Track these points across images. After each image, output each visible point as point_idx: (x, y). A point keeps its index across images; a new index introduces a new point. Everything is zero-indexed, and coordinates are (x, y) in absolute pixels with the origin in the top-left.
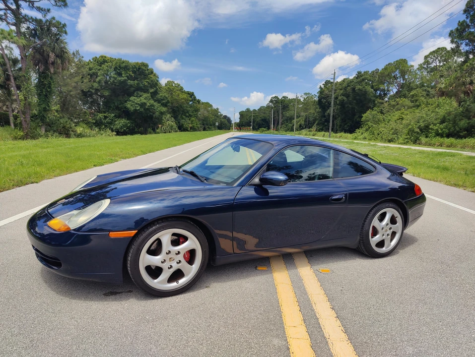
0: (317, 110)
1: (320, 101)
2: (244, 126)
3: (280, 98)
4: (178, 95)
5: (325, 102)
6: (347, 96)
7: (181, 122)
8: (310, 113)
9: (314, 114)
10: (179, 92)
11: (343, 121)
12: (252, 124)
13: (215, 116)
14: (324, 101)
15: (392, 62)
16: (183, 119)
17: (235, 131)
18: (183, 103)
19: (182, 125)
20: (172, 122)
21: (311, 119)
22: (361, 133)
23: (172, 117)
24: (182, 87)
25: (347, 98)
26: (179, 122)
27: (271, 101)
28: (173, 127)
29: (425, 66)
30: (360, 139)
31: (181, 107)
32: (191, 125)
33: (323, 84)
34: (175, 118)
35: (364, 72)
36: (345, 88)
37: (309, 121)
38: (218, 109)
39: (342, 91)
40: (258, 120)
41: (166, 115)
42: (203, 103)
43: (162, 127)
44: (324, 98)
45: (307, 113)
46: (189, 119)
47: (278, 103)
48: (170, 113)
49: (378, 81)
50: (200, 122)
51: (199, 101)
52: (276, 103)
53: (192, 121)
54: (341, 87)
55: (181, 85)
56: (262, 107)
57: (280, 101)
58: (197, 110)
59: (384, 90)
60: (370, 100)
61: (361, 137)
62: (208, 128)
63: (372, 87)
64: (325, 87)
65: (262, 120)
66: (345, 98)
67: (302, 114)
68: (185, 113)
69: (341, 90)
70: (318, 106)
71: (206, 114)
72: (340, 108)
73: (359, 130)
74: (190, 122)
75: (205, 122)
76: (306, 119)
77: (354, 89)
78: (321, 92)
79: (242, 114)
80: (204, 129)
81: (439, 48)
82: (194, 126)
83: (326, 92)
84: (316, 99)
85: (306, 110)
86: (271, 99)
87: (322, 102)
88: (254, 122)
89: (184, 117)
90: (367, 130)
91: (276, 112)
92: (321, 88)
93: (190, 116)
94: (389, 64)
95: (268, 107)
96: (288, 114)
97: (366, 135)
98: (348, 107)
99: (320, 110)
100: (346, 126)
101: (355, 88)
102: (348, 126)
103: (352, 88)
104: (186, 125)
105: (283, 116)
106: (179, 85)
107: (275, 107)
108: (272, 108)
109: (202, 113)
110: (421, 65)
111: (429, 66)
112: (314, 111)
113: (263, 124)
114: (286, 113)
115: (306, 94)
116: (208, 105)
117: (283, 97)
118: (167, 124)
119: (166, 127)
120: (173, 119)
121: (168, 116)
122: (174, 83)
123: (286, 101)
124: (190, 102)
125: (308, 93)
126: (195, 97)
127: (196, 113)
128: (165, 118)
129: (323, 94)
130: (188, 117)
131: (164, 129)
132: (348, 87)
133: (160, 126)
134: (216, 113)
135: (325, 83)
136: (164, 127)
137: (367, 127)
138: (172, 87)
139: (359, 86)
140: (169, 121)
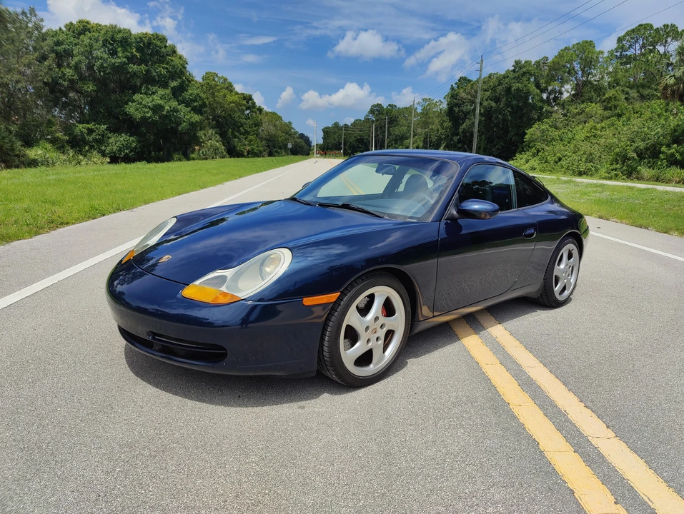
0: (446, 124)
1: (450, 111)
2: (331, 149)
3: (385, 107)
4: (225, 96)
5: (459, 111)
6: (497, 100)
7: (232, 142)
8: (432, 129)
9: (438, 130)
10: (226, 91)
11: (490, 141)
12: (342, 146)
13: (287, 133)
14: (456, 109)
15: (571, 47)
16: (235, 137)
17: (317, 157)
18: (232, 110)
19: (234, 146)
20: (217, 141)
21: (434, 139)
22: (523, 161)
23: (216, 133)
24: (231, 83)
25: (496, 102)
26: (229, 143)
27: (372, 112)
28: (218, 149)
29: (618, 54)
31: (231, 117)
32: (248, 148)
33: (456, 84)
34: (221, 135)
35: (526, 62)
36: (494, 89)
37: (431, 141)
38: (290, 123)
39: (488, 94)
40: (351, 140)
41: (208, 132)
42: (267, 113)
43: (200, 150)
44: (457, 105)
45: (427, 130)
46: (246, 138)
47: (382, 114)
48: (212, 128)
49: (548, 76)
50: (264, 143)
51: (260, 110)
52: (379, 114)
53: (250, 141)
54: (485, 87)
55: (229, 80)
56: (356, 120)
57: (385, 112)
58: (258, 124)
59: (553, 91)
60: (533, 107)
62: (277, 152)
63: (538, 86)
64: (458, 87)
65: (358, 140)
66: (494, 104)
67: (419, 130)
68: (237, 126)
69: (486, 91)
70: (446, 118)
71: (272, 130)
72: (485, 120)
73: (521, 156)
74: (247, 143)
75: (271, 144)
76: (425, 139)
77: (508, 90)
78: (453, 95)
79: (327, 132)
80: (270, 154)
81: (641, 25)
82: (253, 149)
83: (463, 95)
84: (445, 106)
85: (425, 124)
86: (372, 108)
87: (454, 111)
88: (345, 144)
89: (237, 134)
90: (534, 156)
91: (380, 128)
92: (452, 88)
93: (247, 133)
94: (566, 48)
95: (367, 120)
96: (397, 131)
98: (497, 118)
99: (450, 124)
101: (510, 88)
103: (505, 87)
104: (239, 147)
105: (389, 134)
106: (225, 80)
107: (377, 120)
108: (373, 122)
109: (266, 128)
110: (611, 52)
111: (623, 53)
112: (438, 127)
113: (359, 147)
114: (394, 130)
115: (425, 100)
116: (274, 117)
117: (389, 105)
118: (209, 144)
119: (207, 149)
120: (218, 137)
121: (210, 132)
122: (217, 76)
123: (394, 112)
124: (246, 110)
125: (430, 99)
126: (254, 103)
127: (255, 129)
128: (205, 135)
129: (456, 99)
130: (244, 135)
131: (203, 152)
132: (499, 85)
133: (197, 148)
134: (287, 129)
135: (459, 80)
136: (204, 150)
137: (534, 150)
138: (214, 82)
139: (518, 85)
140: (211, 139)
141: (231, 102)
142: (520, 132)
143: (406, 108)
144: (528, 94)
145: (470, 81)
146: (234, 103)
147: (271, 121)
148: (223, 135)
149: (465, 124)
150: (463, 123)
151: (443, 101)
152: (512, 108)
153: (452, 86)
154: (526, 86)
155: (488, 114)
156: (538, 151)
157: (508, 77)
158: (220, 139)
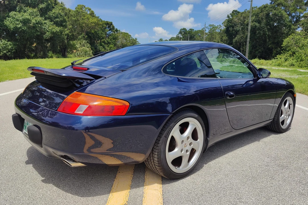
0: (224, 38)
1: (227, 31)
3: (188, 30)
4: (88, 19)
5: (233, 30)
6: (259, 22)
7: (98, 48)
10: (89, 16)
13: (134, 44)
14: (231, 29)
16: (101, 45)
20: (88, 47)
22: (283, 60)
23: (87, 42)
24: (93, 11)
25: (259, 23)
26: (96, 48)
27: (180, 33)
28: (87, 52)
30: (286, 66)
31: (97, 34)
33: (230, 14)
34: (91, 44)
36: (257, 15)
38: (136, 39)
39: (254, 18)
41: (82, 42)
42: (122, 33)
43: (76, 52)
44: (231, 26)
46: (108, 46)
47: (186, 34)
48: (86, 39)
51: (117, 31)
57: (188, 33)
58: (115, 38)
61: (286, 63)
64: (232, 16)
66: (257, 24)
70: (224, 35)
71: (124, 42)
73: (280, 56)
74: (108, 49)
77: (268, 15)
78: (229, 21)
83: (236, 20)
84: (223, 28)
85: (211, 39)
86: (180, 31)
87: (230, 30)
89: (103, 44)
90: (290, 56)
92: (228, 17)
93: (109, 43)
95: (178, 37)
97: (291, 61)
98: (259, 33)
99: (227, 38)
100: (257, 52)
101: (269, 13)
102: (260, 52)
103: (266, 13)
106: (90, 9)
107: (183, 37)
109: (121, 41)
115: (211, 25)
116: (127, 35)
117: (190, 29)
118: (82, 49)
119: (80, 52)
120: (89, 45)
121: (84, 42)
122: (85, 7)
123: (193, 32)
124: (109, 31)
125: (213, 25)
126: (113, 27)
127: (114, 41)
128: (80, 44)
129: (231, 23)
130: (107, 44)
131: (77, 54)
132: (261, 12)
133: (74, 51)
134: (134, 42)
135: (232, 12)
136: (78, 52)
137: (290, 52)
138: (81, 10)
139: (275, 11)
140: (84, 46)
141: (92, 23)
142: (275, 42)
143: (200, 31)
144: (282, 16)
145: (239, 12)
146: (94, 23)
147: (124, 37)
148: (92, 44)
149: (236, 38)
150: (235, 37)
151: (222, 25)
152: (270, 26)
153: (228, 15)
154: (280, 12)
155: (254, 30)
156: (294, 53)
157: (267, 7)
158: (90, 46)
